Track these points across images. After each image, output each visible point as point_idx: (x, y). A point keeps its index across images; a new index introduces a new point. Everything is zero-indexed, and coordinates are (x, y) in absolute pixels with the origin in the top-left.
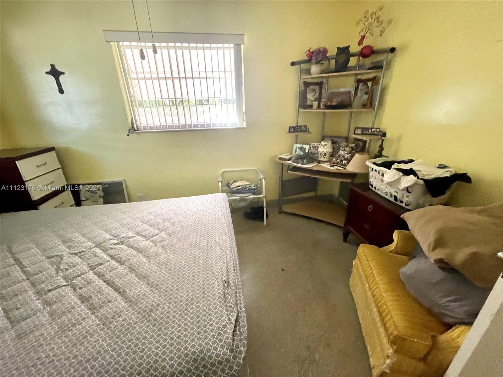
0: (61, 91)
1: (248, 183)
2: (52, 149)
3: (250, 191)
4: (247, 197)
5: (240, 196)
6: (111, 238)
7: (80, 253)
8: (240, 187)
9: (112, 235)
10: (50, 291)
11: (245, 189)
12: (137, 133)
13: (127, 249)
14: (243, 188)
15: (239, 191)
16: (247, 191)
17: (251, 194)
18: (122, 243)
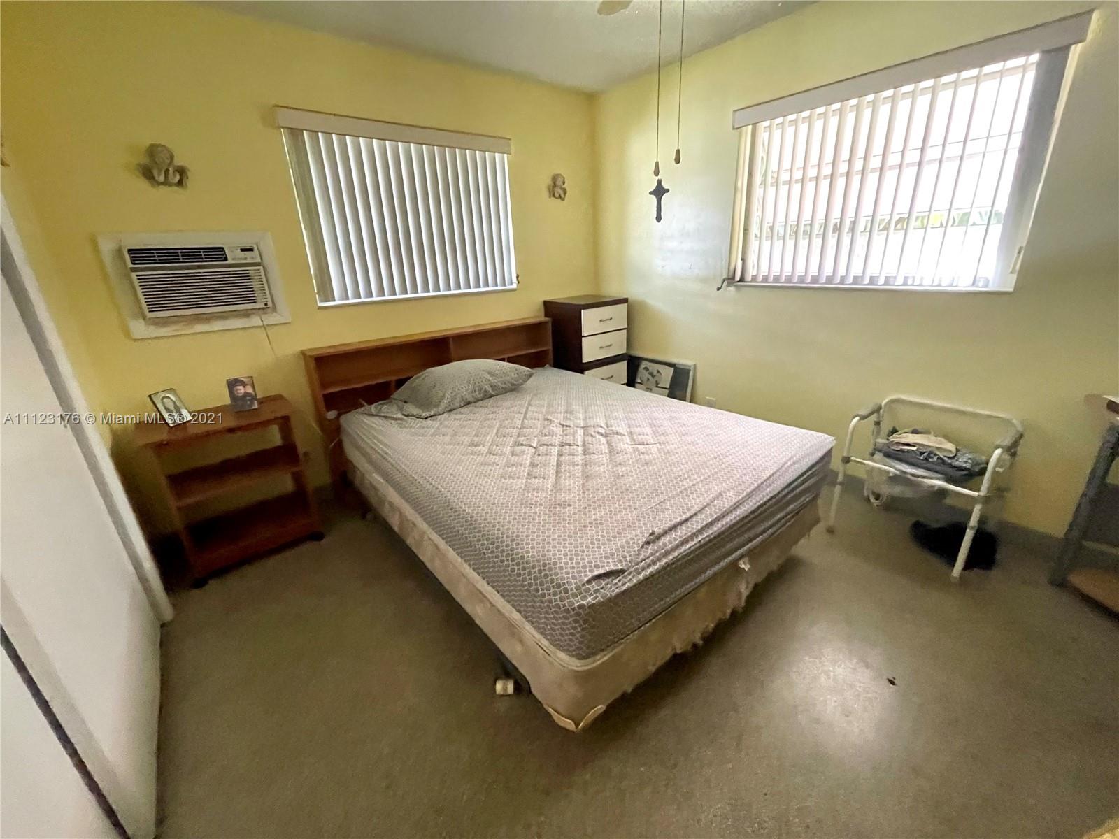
0: (659, 218)
1: (951, 447)
2: (625, 301)
3: (943, 468)
4: (920, 479)
5: (897, 466)
6: (603, 425)
7: (567, 426)
8: (914, 448)
9: (607, 424)
10: (522, 445)
11: (929, 456)
12: (736, 286)
13: (603, 444)
14: (922, 453)
15: (901, 455)
16: (929, 465)
17: (939, 476)
18: (606, 435)
